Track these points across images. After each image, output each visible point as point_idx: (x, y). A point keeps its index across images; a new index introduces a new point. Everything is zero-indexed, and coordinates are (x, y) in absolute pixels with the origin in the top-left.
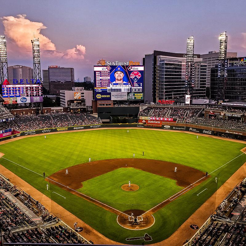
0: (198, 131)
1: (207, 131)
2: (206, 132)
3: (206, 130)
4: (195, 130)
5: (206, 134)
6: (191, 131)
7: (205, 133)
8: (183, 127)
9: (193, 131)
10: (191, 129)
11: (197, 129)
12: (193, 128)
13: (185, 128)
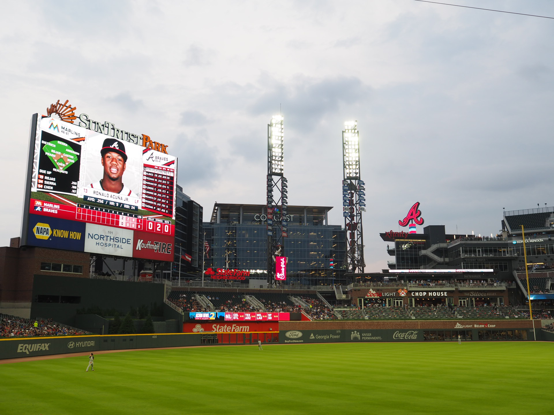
0: (379, 338)
1: (405, 331)
2: (402, 336)
3: (402, 331)
4: (368, 336)
5: (404, 340)
6: (356, 340)
7: (398, 340)
8: (334, 333)
9: (362, 341)
10: (355, 335)
11: (375, 333)
12: (361, 332)
13: (338, 334)
